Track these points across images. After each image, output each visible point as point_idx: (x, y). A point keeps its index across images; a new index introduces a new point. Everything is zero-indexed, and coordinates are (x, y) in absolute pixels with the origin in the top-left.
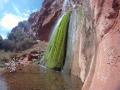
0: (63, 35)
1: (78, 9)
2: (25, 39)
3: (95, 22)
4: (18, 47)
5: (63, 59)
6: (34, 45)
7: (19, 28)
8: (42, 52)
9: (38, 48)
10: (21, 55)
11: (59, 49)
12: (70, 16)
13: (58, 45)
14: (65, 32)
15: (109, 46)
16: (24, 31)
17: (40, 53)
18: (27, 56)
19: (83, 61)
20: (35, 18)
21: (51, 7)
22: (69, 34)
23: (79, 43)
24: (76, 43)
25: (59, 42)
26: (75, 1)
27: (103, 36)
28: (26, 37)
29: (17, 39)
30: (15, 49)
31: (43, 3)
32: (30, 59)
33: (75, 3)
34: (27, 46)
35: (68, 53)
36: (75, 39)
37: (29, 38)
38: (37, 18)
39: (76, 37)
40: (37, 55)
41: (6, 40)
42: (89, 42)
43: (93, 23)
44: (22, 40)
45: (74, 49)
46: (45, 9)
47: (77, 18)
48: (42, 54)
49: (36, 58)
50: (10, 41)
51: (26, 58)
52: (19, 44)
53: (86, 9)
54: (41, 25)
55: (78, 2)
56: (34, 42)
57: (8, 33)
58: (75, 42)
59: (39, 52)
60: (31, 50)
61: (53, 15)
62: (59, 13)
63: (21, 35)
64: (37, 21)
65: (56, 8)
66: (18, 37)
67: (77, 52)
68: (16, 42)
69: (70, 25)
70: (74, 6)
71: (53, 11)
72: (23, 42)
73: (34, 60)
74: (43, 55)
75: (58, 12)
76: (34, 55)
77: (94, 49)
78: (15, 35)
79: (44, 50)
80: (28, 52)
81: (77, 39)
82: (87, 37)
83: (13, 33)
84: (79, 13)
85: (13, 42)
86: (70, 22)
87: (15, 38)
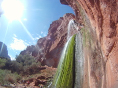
0: (71, 60)
1: (82, 31)
2: (33, 64)
3: (99, 43)
4: (25, 70)
5: (72, 84)
6: (42, 71)
7: (27, 52)
8: (50, 78)
9: (46, 73)
10: (28, 79)
11: (68, 75)
12: (75, 40)
13: (66, 71)
14: (72, 56)
15: (115, 64)
16: (32, 55)
17: (47, 79)
18: (34, 81)
19: (94, 83)
20: (42, 43)
21: (57, 32)
22: (76, 58)
23: (87, 65)
24: (85, 66)
25: (68, 67)
26: (78, 24)
27: (108, 55)
28: (34, 62)
29: (25, 63)
30: (22, 72)
31: (50, 29)
32: (37, 84)
33: (78, 25)
34: (35, 70)
35: (77, 78)
36: (83, 63)
37: (37, 62)
38: (45, 44)
39: (84, 60)
40: (44, 80)
41: (14, 61)
42: (97, 63)
43: (97, 44)
44: (30, 64)
45: (83, 72)
46: (51, 34)
47: (82, 40)
48: (50, 79)
49: (44, 83)
50: (18, 63)
51: (33, 83)
52: (26, 68)
53: (89, 31)
54: (48, 51)
55: (80, 24)
56: (42, 67)
57: (17, 56)
58: (83, 66)
59: (46, 77)
60: (39, 75)
61: (59, 40)
62: (65, 38)
63: (29, 59)
64: (45, 46)
65: (61, 33)
66: (26, 60)
67: (86, 75)
68: (23, 66)
69: (76, 48)
70: (77, 28)
71: (59, 36)
72: (31, 66)
73: (41, 85)
74: (51, 81)
75: (63, 36)
76: (41, 81)
77: (103, 69)
78: (23, 58)
79: (51, 76)
80: (35, 77)
81: (84, 62)
82: (94, 58)
83: (21, 56)
84: (83, 35)
85: (20, 65)
86: (76, 46)
87: (23, 61)
